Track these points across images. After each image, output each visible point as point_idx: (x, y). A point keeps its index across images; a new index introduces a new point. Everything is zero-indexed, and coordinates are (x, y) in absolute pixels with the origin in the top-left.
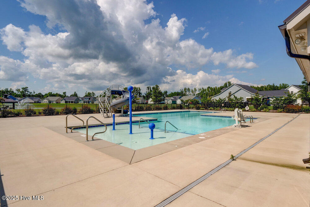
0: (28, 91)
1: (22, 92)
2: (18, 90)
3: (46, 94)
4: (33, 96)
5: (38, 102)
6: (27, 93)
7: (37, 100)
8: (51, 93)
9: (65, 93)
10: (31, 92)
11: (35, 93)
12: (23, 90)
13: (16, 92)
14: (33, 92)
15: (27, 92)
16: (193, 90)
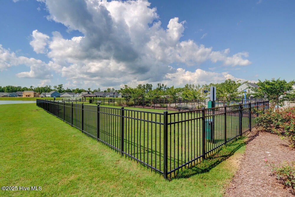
2: (55, 87)
8: (78, 89)
9: (89, 89)
12: (59, 87)
16: (197, 86)
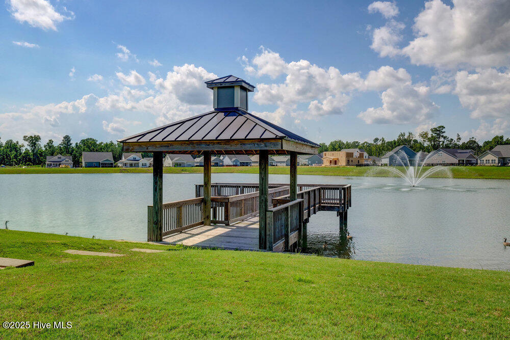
0: (445, 138)
1: (432, 139)
2: (424, 135)
3: (487, 143)
4: (456, 147)
5: (469, 163)
6: (443, 142)
7: (464, 157)
10: (452, 140)
11: (460, 139)
12: (434, 135)
13: (420, 140)
14: (455, 138)
15: (442, 139)
